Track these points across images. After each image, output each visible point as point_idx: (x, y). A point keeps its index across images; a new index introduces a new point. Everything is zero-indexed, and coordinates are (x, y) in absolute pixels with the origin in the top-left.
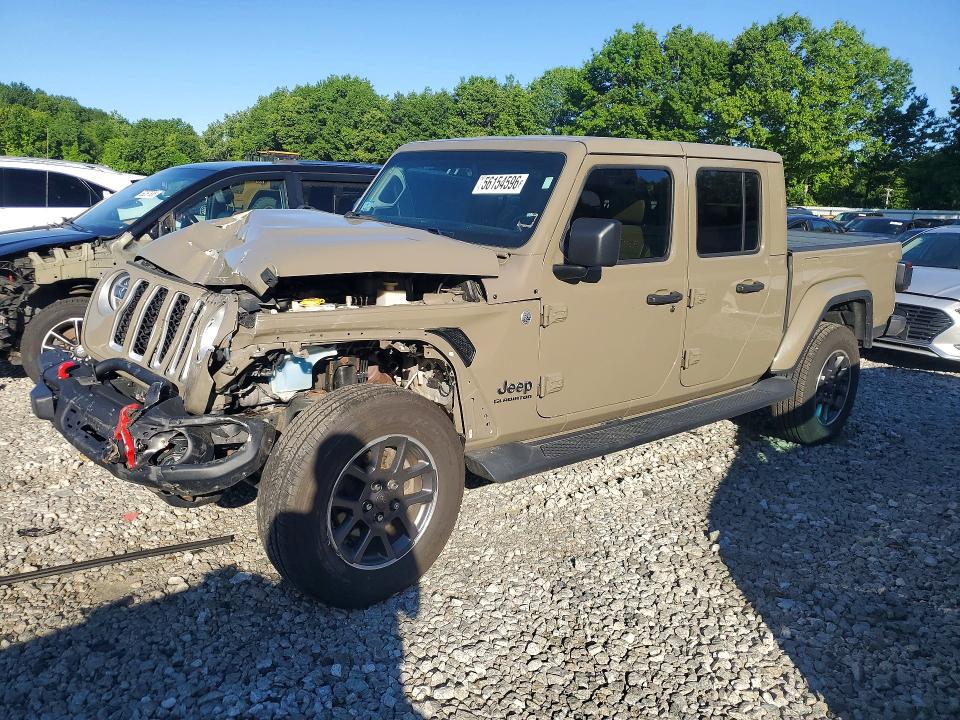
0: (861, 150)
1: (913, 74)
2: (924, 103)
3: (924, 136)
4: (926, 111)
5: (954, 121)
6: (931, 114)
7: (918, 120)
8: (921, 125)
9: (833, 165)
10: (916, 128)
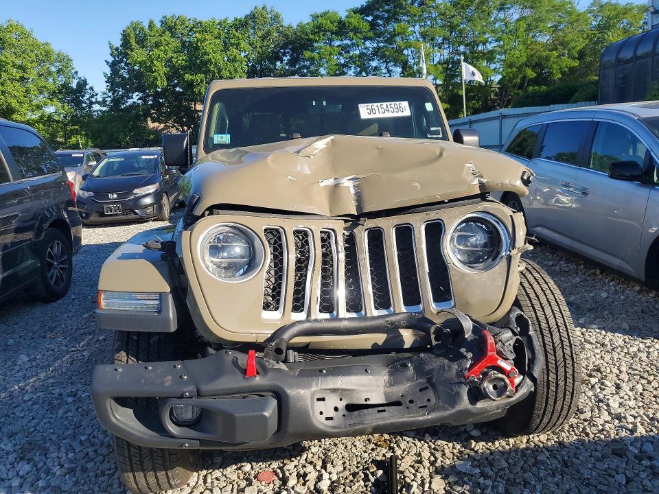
0: (56, 112)
1: (73, 62)
2: (85, 82)
3: (92, 103)
4: (88, 87)
5: (110, 94)
6: (91, 89)
7: (85, 92)
8: (87, 96)
9: (37, 122)
10: (85, 98)
